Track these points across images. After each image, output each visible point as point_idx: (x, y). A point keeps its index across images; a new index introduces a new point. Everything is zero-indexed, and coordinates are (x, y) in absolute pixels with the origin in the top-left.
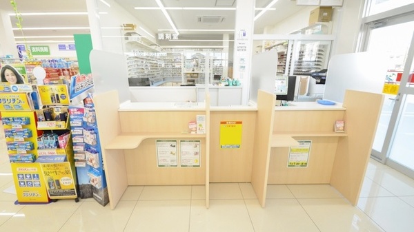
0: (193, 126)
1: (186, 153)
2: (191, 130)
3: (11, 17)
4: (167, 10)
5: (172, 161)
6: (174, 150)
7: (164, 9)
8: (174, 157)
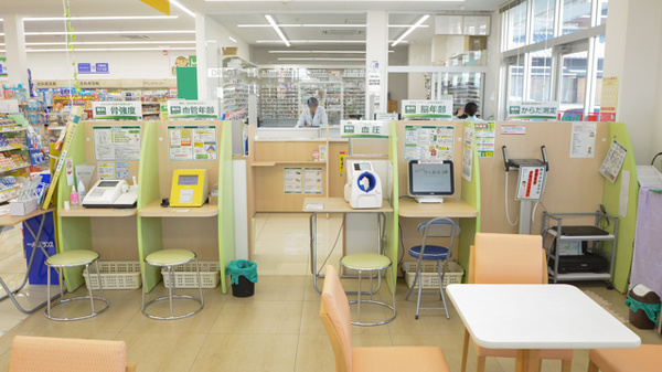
0: (315, 155)
1: (310, 180)
2: (314, 158)
3: (25, 22)
4: (281, 28)
5: (297, 187)
6: (299, 177)
7: (276, 27)
8: (299, 184)
